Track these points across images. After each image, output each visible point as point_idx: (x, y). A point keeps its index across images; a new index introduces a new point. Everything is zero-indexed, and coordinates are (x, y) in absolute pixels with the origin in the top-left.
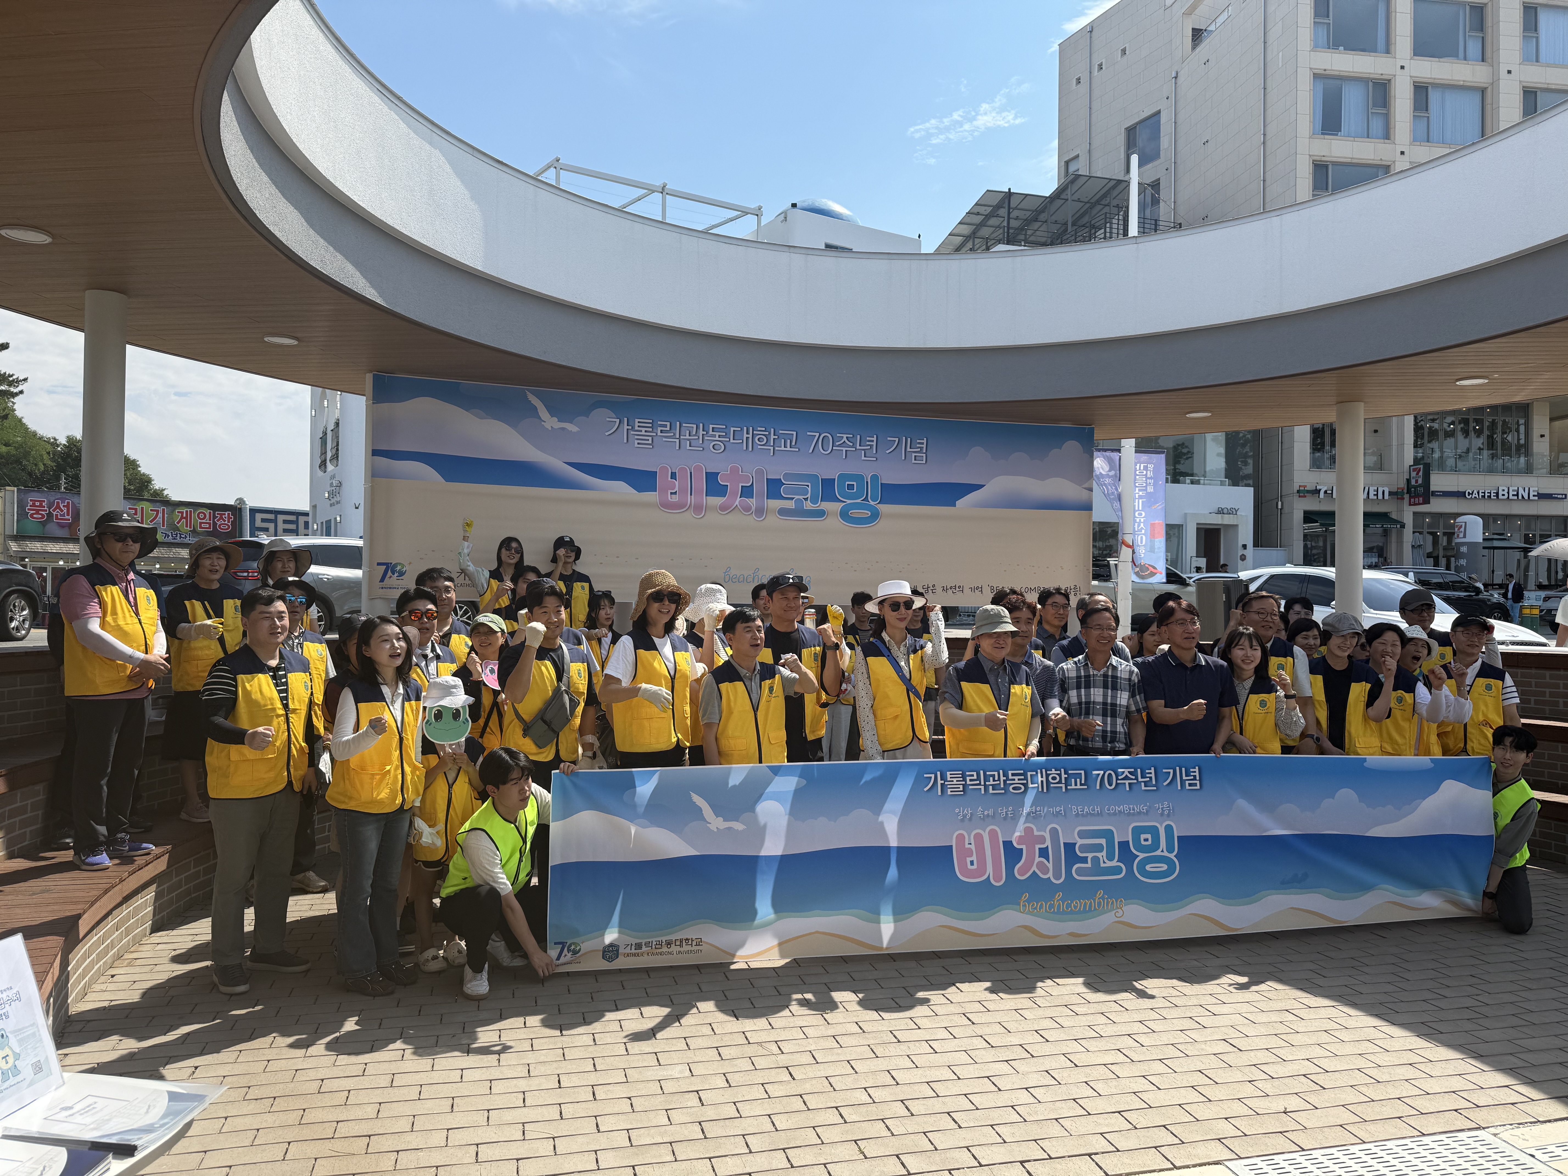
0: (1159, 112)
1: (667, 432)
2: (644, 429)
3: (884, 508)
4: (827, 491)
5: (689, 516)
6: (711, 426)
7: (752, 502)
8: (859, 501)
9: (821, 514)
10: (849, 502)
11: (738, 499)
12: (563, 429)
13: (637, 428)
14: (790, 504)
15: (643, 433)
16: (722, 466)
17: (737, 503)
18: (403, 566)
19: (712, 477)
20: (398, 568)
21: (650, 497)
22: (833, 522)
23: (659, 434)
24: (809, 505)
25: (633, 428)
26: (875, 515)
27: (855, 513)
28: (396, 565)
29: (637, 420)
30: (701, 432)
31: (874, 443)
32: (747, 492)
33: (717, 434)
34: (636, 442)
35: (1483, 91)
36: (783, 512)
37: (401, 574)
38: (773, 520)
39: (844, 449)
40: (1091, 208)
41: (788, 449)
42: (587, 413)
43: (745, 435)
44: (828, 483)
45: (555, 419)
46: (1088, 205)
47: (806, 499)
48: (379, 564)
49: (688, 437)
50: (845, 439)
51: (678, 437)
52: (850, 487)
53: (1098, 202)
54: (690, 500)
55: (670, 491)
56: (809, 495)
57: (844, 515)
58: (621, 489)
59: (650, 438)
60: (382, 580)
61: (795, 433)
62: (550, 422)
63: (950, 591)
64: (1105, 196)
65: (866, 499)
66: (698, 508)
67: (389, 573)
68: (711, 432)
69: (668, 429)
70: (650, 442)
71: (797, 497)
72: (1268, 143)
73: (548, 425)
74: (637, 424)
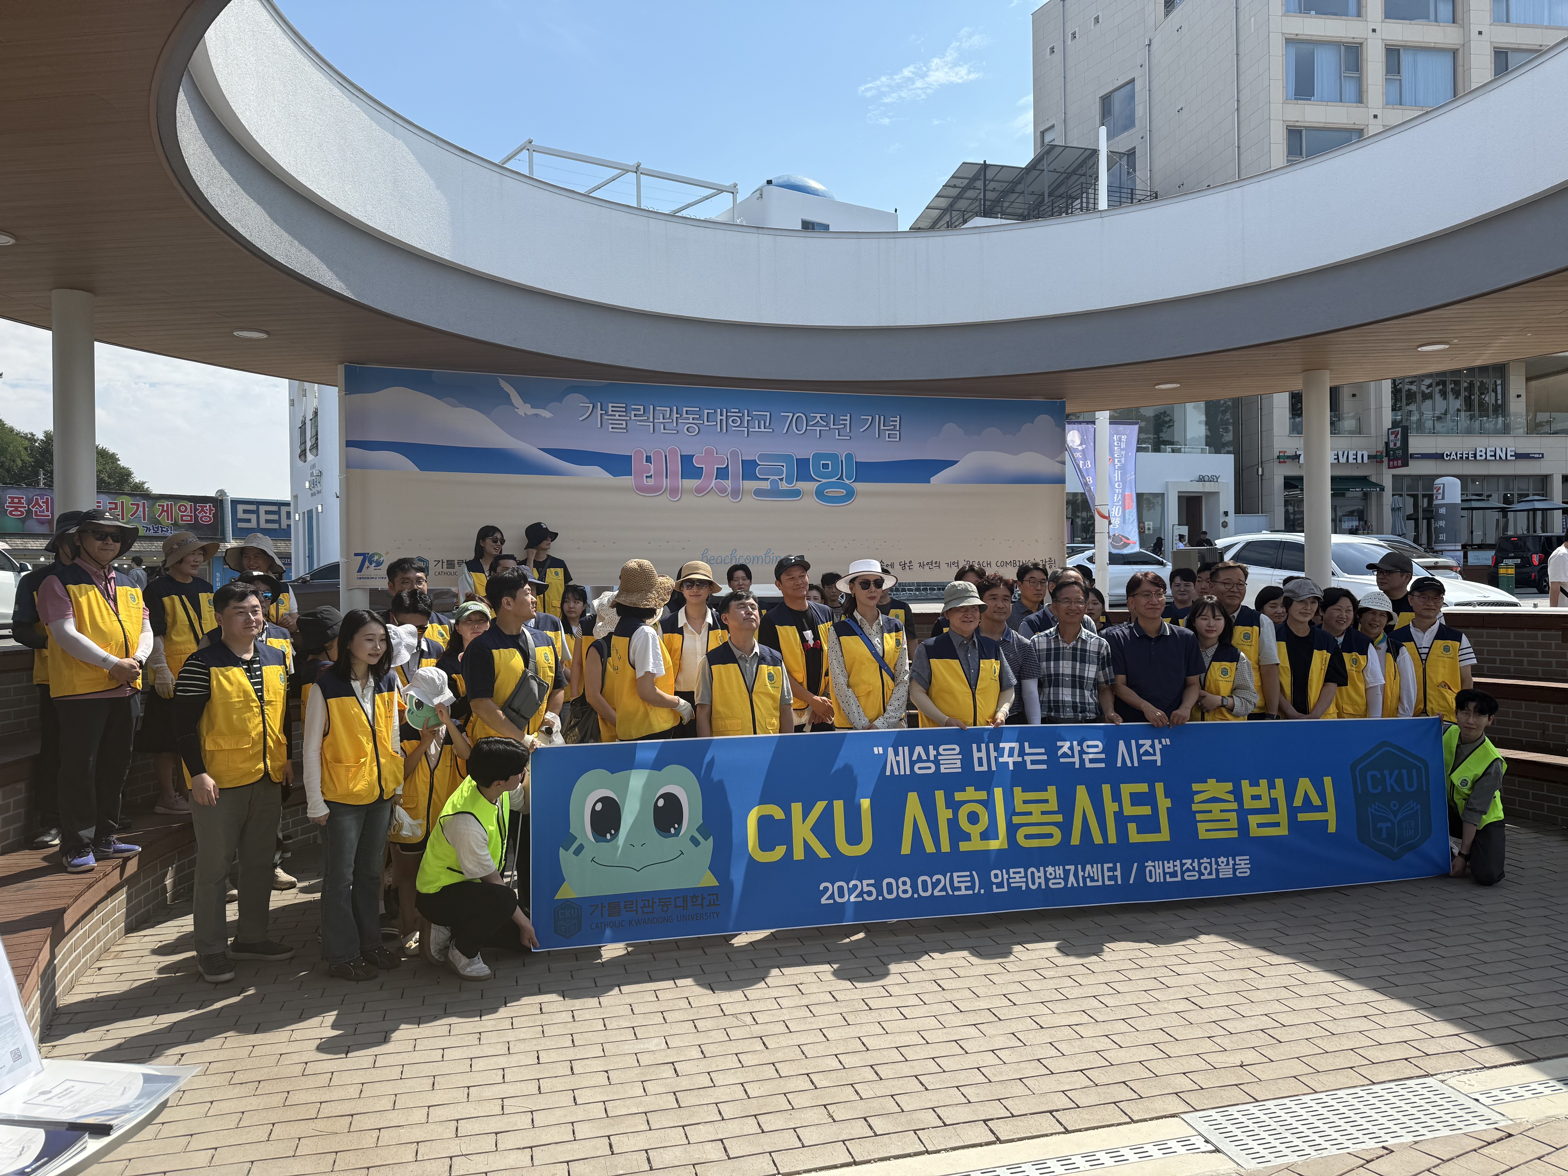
0: (1133, 80)
1: (640, 415)
2: (617, 414)
3: (859, 487)
4: (802, 470)
5: (664, 500)
6: (685, 409)
7: (728, 484)
8: (834, 480)
9: (796, 493)
10: (824, 481)
11: (714, 481)
12: (537, 415)
13: (610, 413)
14: (765, 485)
15: (617, 417)
16: (697, 449)
17: (713, 485)
18: (380, 556)
19: (687, 460)
20: (376, 558)
21: (627, 481)
22: (810, 502)
23: (633, 418)
24: (784, 486)
25: (606, 412)
26: (850, 494)
27: (830, 492)
28: (373, 555)
29: (610, 405)
30: (675, 415)
31: (848, 422)
32: (722, 473)
33: (691, 417)
34: (611, 426)
35: (1454, 53)
36: (759, 493)
37: (379, 564)
38: (749, 501)
39: (818, 429)
40: (1068, 178)
41: (763, 429)
42: (560, 398)
43: (719, 417)
44: (803, 463)
45: (529, 406)
46: (1064, 175)
47: (781, 480)
48: (356, 555)
49: (661, 420)
50: (818, 418)
51: (652, 420)
52: (825, 466)
53: (1074, 172)
54: (665, 483)
55: (645, 475)
56: (784, 476)
57: (820, 494)
58: (596, 474)
59: (624, 423)
60: (360, 570)
61: (768, 414)
62: (524, 409)
63: (927, 567)
64: (1080, 166)
65: (841, 478)
66: (674, 491)
67: (367, 563)
68: (685, 415)
69: (642, 412)
70: (624, 426)
71: (772, 478)
72: (1242, 109)
73: (521, 412)
74: (610, 409)
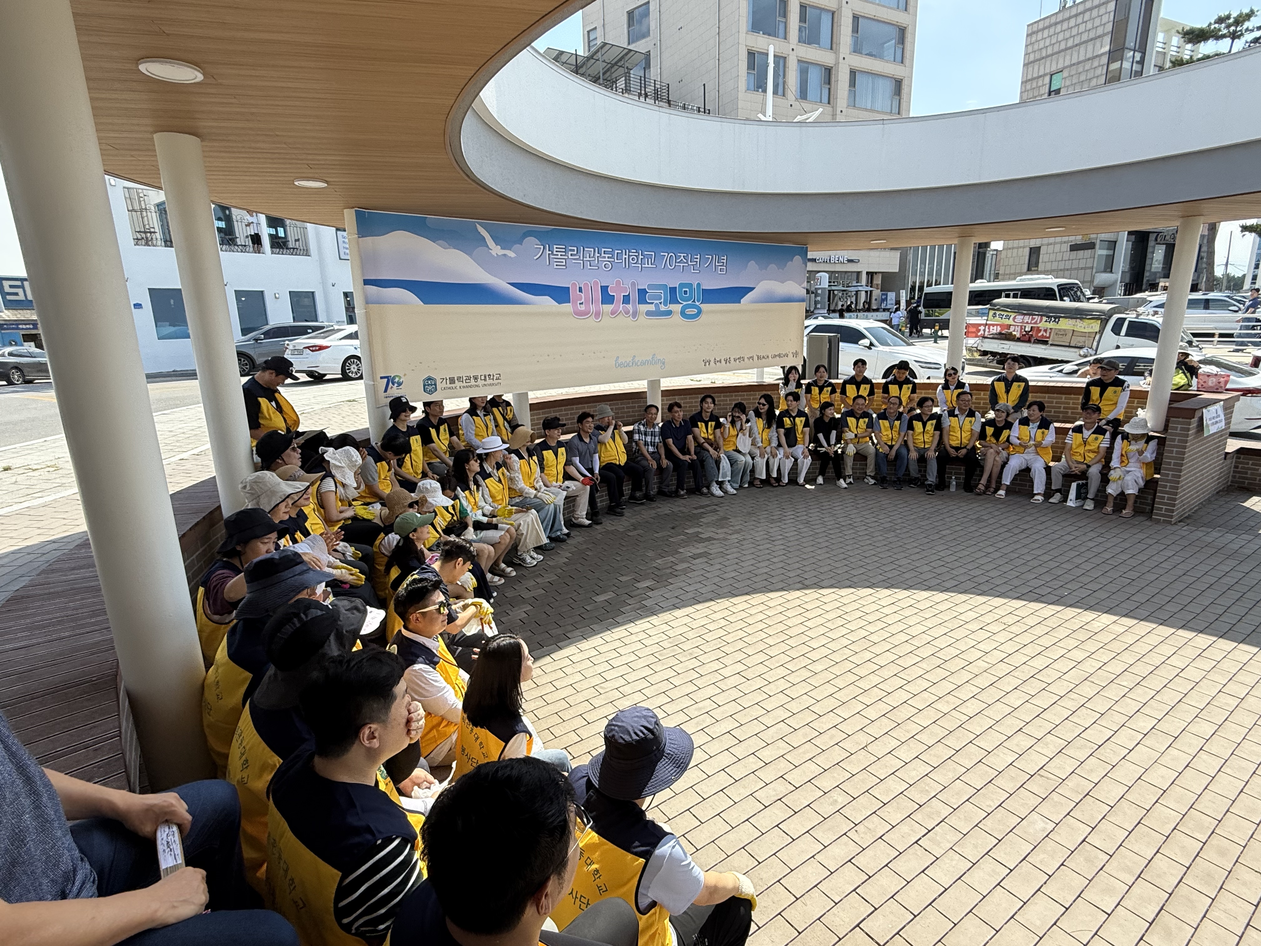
0: (648, 2)
1: (575, 255)
2: (559, 254)
3: (705, 307)
4: (673, 295)
5: (591, 321)
6: (603, 250)
7: (630, 307)
8: (690, 302)
9: (669, 313)
10: (685, 303)
11: (621, 306)
12: (505, 255)
13: (555, 253)
14: (652, 308)
15: (559, 257)
16: (610, 281)
17: (621, 309)
18: (400, 377)
19: (604, 289)
20: (397, 380)
21: (567, 307)
22: (677, 318)
23: (570, 257)
24: (663, 308)
25: (552, 252)
26: (700, 312)
27: (689, 311)
28: (394, 377)
29: (555, 246)
30: (597, 255)
31: (698, 260)
32: (626, 300)
33: (607, 256)
34: (556, 264)
36: (649, 313)
37: (400, 384)
38: (643, 320)
39: (682, 265)
40: (612, 67)
41: (650, 266)
42: (520, 241)
43: (624, 256)
44: (673, 290)
47: (661, 303)
48: (382, 378)
49: (588, 259)
50: (682, 257)
51: (582, 258)
52: (686, 292)
54: (593, 308)
55: (579, 302)
56: (662, 300)
57: (683, 313)
59: (564, 261)
60: (386, 391)
61: (653, 253)
63: (738, 361)
65: (694, 301)
66: (597, 314)
67: (391, 384)
68: (603, 255)
69: (575, 253)
70: (564, 264)
71: (656, 302)
72: (721, 34)
74: (555, 250)
